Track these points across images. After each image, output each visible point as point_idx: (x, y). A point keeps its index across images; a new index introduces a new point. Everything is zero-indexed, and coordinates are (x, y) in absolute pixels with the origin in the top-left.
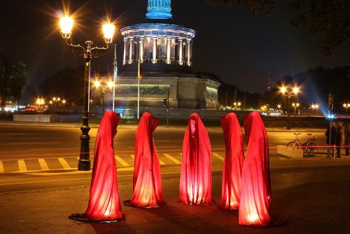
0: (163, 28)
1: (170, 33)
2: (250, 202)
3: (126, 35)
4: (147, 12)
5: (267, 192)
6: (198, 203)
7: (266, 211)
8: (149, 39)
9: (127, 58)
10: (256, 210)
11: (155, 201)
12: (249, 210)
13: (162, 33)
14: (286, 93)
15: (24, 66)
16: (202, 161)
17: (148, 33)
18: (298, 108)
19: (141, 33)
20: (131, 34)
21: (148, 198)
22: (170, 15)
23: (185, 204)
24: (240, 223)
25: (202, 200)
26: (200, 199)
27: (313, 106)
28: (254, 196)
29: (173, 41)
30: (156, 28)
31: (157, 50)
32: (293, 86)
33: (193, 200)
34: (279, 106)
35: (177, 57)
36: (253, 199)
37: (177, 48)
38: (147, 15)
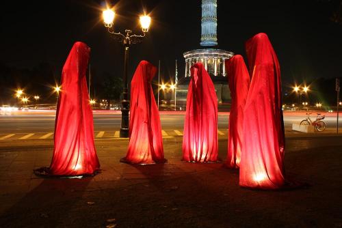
0: (211, 52)
1: (216, 55)
2: (255, 155)
3: (187, 58)
4: (201, 42)
5: (280, 142)
6: (202, 161)
7: (277, 168)
8: (202, 60)
9: (188, 73)
10: (263, 167)
11: (150, 157)
12: (253, 165)
13: (211, 55)
14: (298, 91)
15: (122, 80)
16: (206, 114)
17: (202, 55)
18: (306, 106)
19: (197, 56)
20: (190, 56)
21: (143, 154)
22: (217, 43)
23: (187, 161)
24: (241, 183)
25: (206, 157)
26: (203, 157)
27: (317, 105)
28: (260, 146)
29: (219, 61)
30: (207, 51)
31: (208, 67)
32: (304, 86)
33: (196, 157)
34: (293, 105)
35: (222, 71)
36: (259, 150)
37: (221, 65)
38: (201, 43)
